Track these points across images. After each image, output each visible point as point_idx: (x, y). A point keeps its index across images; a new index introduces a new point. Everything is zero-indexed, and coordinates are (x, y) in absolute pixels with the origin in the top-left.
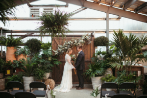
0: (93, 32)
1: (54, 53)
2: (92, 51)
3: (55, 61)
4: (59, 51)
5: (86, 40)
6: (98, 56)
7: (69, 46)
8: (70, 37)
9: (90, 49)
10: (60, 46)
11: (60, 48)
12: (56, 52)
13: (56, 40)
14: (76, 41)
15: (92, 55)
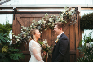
0: (77, 7)
1: (15, 39)
2: (77, 37)
3: (13, 52)
4: (23, 37)
5: (67, 17)
6: (88, 44)
7: (39, 27)
8: (42, 15)
9: (75, 33)
10: (25, 28)
11: (24, 31)
12: (18, 38)
13: (18, 18)
14: (51, 20)
15: (77, 43)
